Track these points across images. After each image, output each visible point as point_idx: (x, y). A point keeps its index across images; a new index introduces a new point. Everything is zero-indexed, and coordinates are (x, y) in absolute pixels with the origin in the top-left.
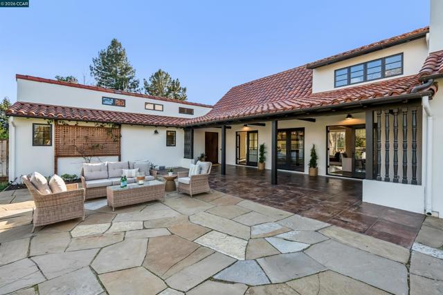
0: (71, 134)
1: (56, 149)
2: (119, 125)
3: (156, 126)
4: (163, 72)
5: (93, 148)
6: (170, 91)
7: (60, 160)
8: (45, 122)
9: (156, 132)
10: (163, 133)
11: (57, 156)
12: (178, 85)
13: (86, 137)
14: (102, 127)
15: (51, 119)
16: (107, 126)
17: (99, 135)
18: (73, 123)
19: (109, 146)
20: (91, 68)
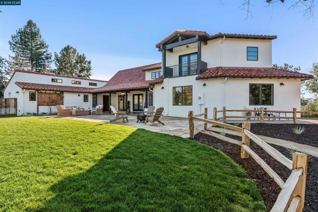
0: (43, 96)
1: (38, 102)
2: (62, 92)
3: (79, 92)
4: (71, 48)
5: (52, 102)
6: (77, 63)
7: (39, 107)
8: (34, 91)
9: (79, 95)
10: (82, 95)
11: (38, 105)
12: (84, 58)
13: (49, 98)
14: (55, 93)
15: (36, 90)
16: (58, 92)
17: (54, 97)
18: (44, 91)
19: (59, 101)
20: (10, 43)
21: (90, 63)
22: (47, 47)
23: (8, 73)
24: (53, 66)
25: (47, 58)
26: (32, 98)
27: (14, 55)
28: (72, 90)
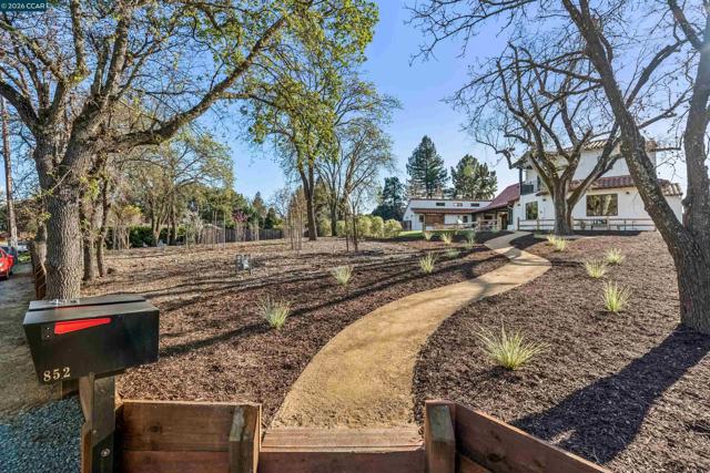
0: (429, 218)
2: (444, 214)
3: (458, 214)
4: (471, 157)
6: (477, 177)
10: (461, 217)
12: (486, 169)
13: (434, 219)
14: (438, 215)
15: (424, 213)
16: (440, 214)
17: (437, 218)
18: (430, 214)
19: (442, 221)
20: (407, 166)
21: (493, 173)
22: (442, 163)
23: (405, 199)
24: (450, 185)
25: (442, 176)
26: (421, 219)
27: (410, 178)
28: (453, 212)
